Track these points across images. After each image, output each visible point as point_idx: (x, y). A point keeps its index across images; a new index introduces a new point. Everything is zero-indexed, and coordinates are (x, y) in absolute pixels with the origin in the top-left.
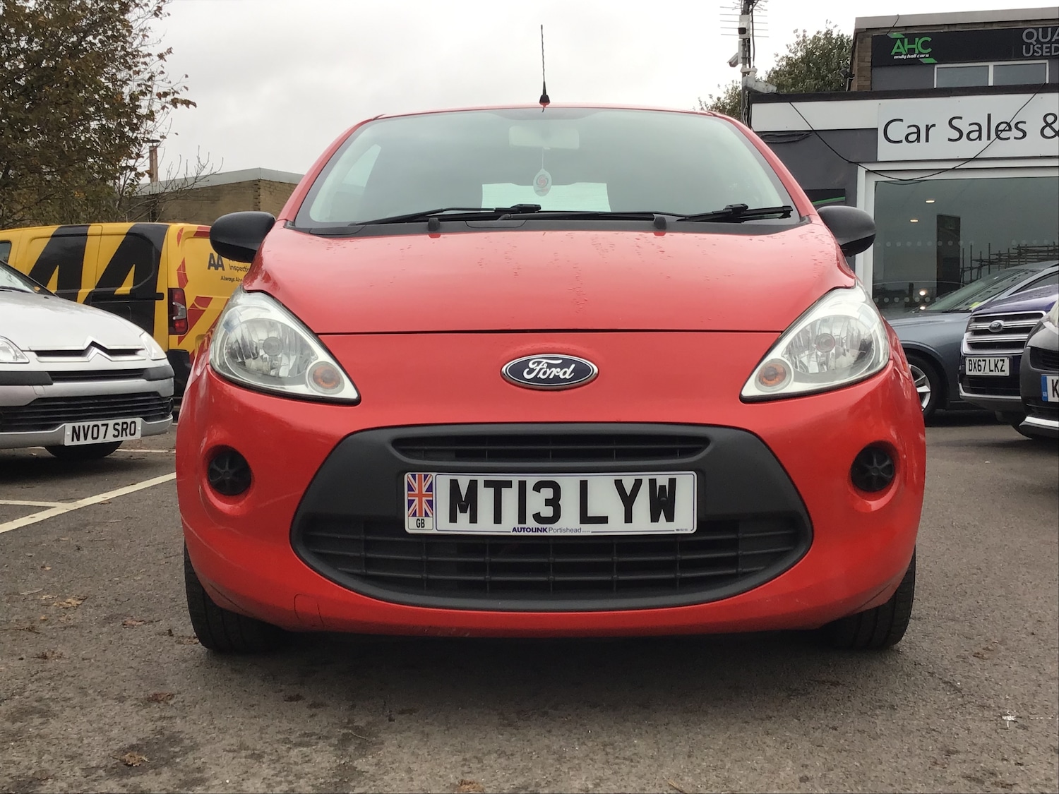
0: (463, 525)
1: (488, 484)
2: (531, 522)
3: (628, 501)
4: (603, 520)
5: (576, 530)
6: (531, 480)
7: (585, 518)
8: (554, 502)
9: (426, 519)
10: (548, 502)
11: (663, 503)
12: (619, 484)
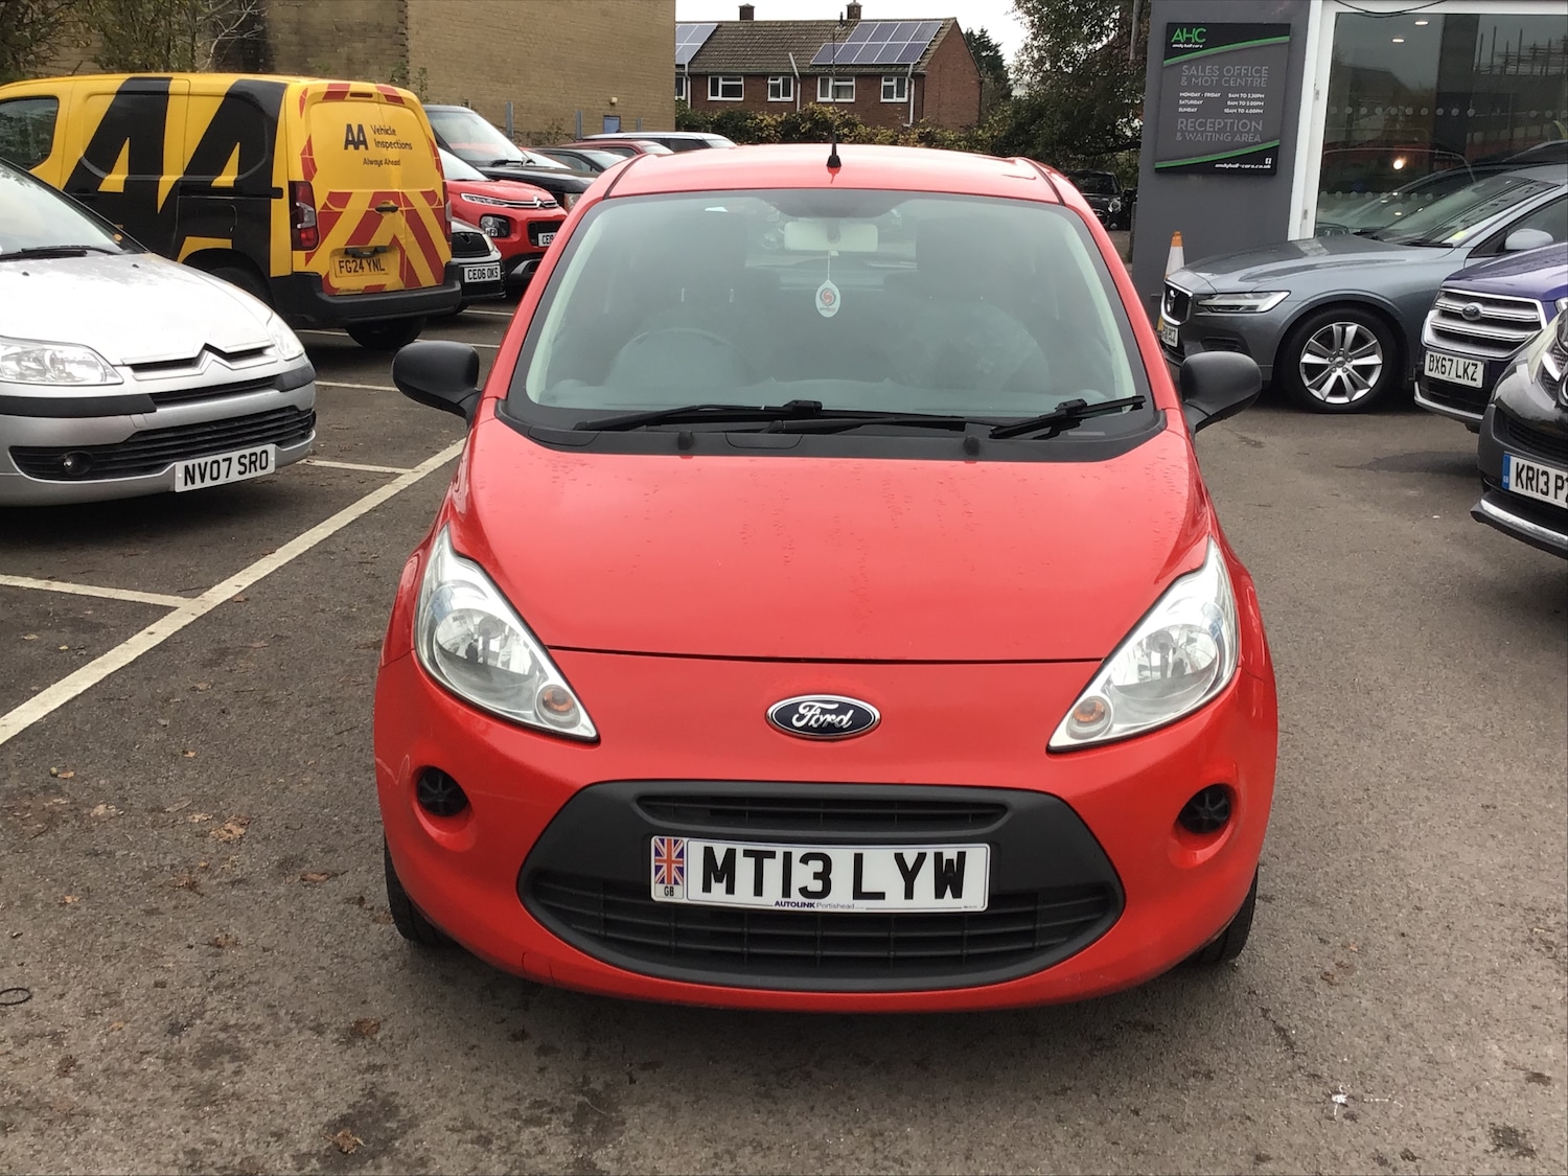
0: (718, 896)
1: (747, 853)
2: (796, 896)
3: (909, 876)
4: (880, 896)
5: (849, 907)
6: (798, 851)
7: (858, 893)
8: (824, 876)
9: (675, 887)
10: (817, 876)
11: (950, 878)
12: (899, 858)
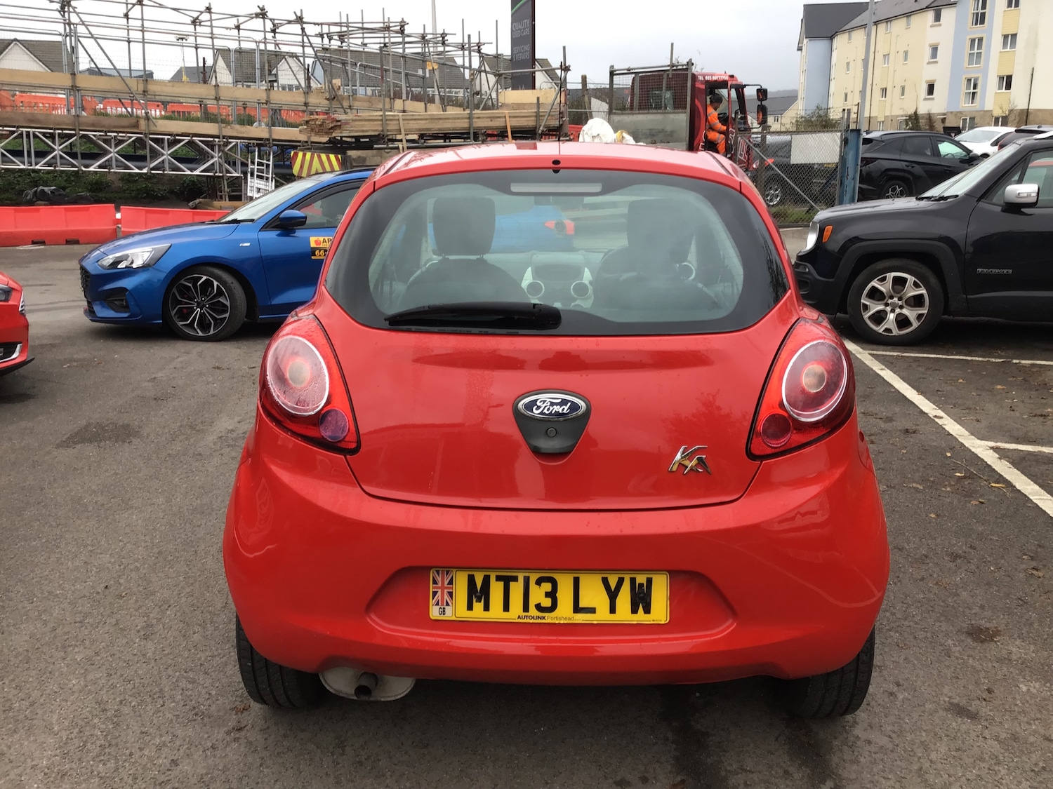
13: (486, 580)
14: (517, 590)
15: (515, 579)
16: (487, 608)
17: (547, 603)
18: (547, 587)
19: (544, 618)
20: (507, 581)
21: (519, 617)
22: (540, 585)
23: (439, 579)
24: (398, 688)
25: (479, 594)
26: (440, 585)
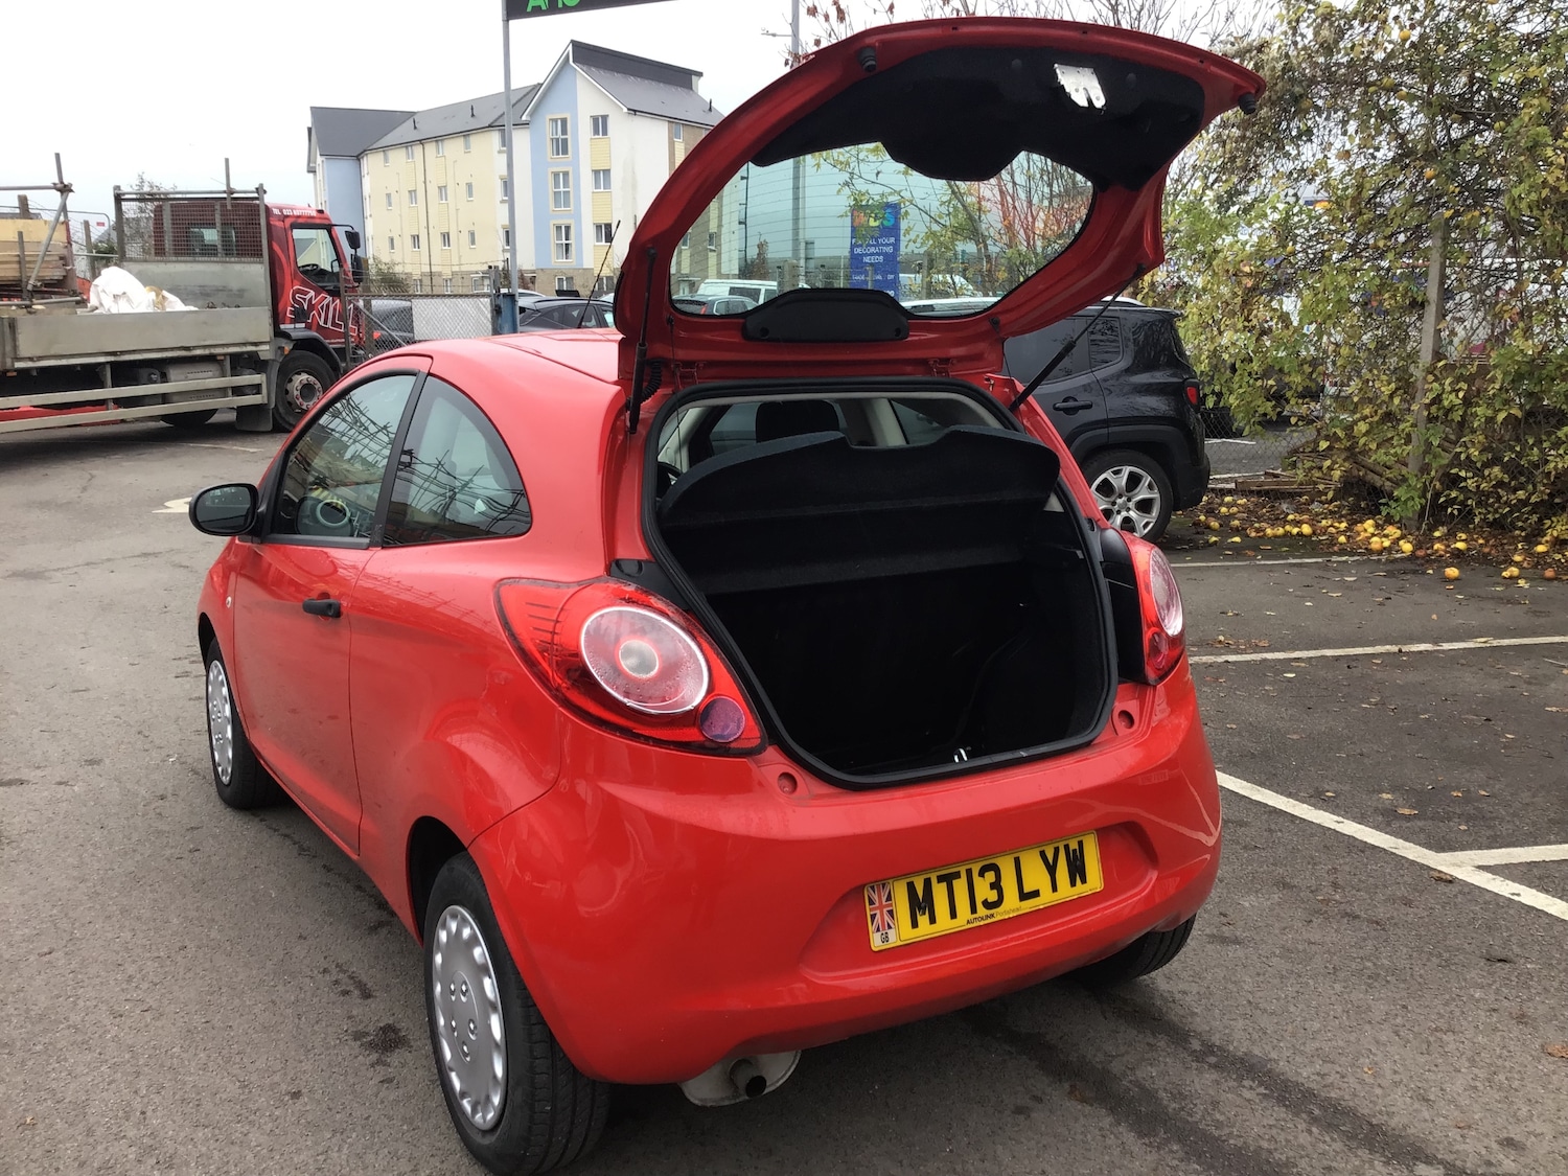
13: (928, 884)
14: (960, 886)
15: (957, 875)
16: (933, 920)
17: (993, 896)
18: (990, 876)
19: (992, 915)
20: (948, 879)
21: (968, 922)
22: (983, 876)
23: (875, 897)
24: (778, 1070)
25: (921, 905)
26: (877, 904)
